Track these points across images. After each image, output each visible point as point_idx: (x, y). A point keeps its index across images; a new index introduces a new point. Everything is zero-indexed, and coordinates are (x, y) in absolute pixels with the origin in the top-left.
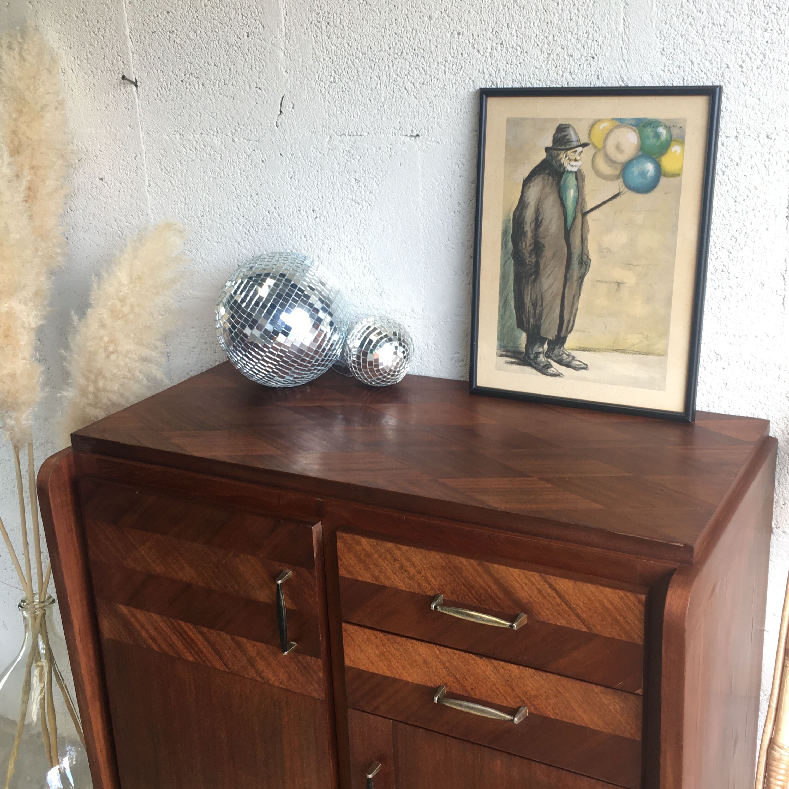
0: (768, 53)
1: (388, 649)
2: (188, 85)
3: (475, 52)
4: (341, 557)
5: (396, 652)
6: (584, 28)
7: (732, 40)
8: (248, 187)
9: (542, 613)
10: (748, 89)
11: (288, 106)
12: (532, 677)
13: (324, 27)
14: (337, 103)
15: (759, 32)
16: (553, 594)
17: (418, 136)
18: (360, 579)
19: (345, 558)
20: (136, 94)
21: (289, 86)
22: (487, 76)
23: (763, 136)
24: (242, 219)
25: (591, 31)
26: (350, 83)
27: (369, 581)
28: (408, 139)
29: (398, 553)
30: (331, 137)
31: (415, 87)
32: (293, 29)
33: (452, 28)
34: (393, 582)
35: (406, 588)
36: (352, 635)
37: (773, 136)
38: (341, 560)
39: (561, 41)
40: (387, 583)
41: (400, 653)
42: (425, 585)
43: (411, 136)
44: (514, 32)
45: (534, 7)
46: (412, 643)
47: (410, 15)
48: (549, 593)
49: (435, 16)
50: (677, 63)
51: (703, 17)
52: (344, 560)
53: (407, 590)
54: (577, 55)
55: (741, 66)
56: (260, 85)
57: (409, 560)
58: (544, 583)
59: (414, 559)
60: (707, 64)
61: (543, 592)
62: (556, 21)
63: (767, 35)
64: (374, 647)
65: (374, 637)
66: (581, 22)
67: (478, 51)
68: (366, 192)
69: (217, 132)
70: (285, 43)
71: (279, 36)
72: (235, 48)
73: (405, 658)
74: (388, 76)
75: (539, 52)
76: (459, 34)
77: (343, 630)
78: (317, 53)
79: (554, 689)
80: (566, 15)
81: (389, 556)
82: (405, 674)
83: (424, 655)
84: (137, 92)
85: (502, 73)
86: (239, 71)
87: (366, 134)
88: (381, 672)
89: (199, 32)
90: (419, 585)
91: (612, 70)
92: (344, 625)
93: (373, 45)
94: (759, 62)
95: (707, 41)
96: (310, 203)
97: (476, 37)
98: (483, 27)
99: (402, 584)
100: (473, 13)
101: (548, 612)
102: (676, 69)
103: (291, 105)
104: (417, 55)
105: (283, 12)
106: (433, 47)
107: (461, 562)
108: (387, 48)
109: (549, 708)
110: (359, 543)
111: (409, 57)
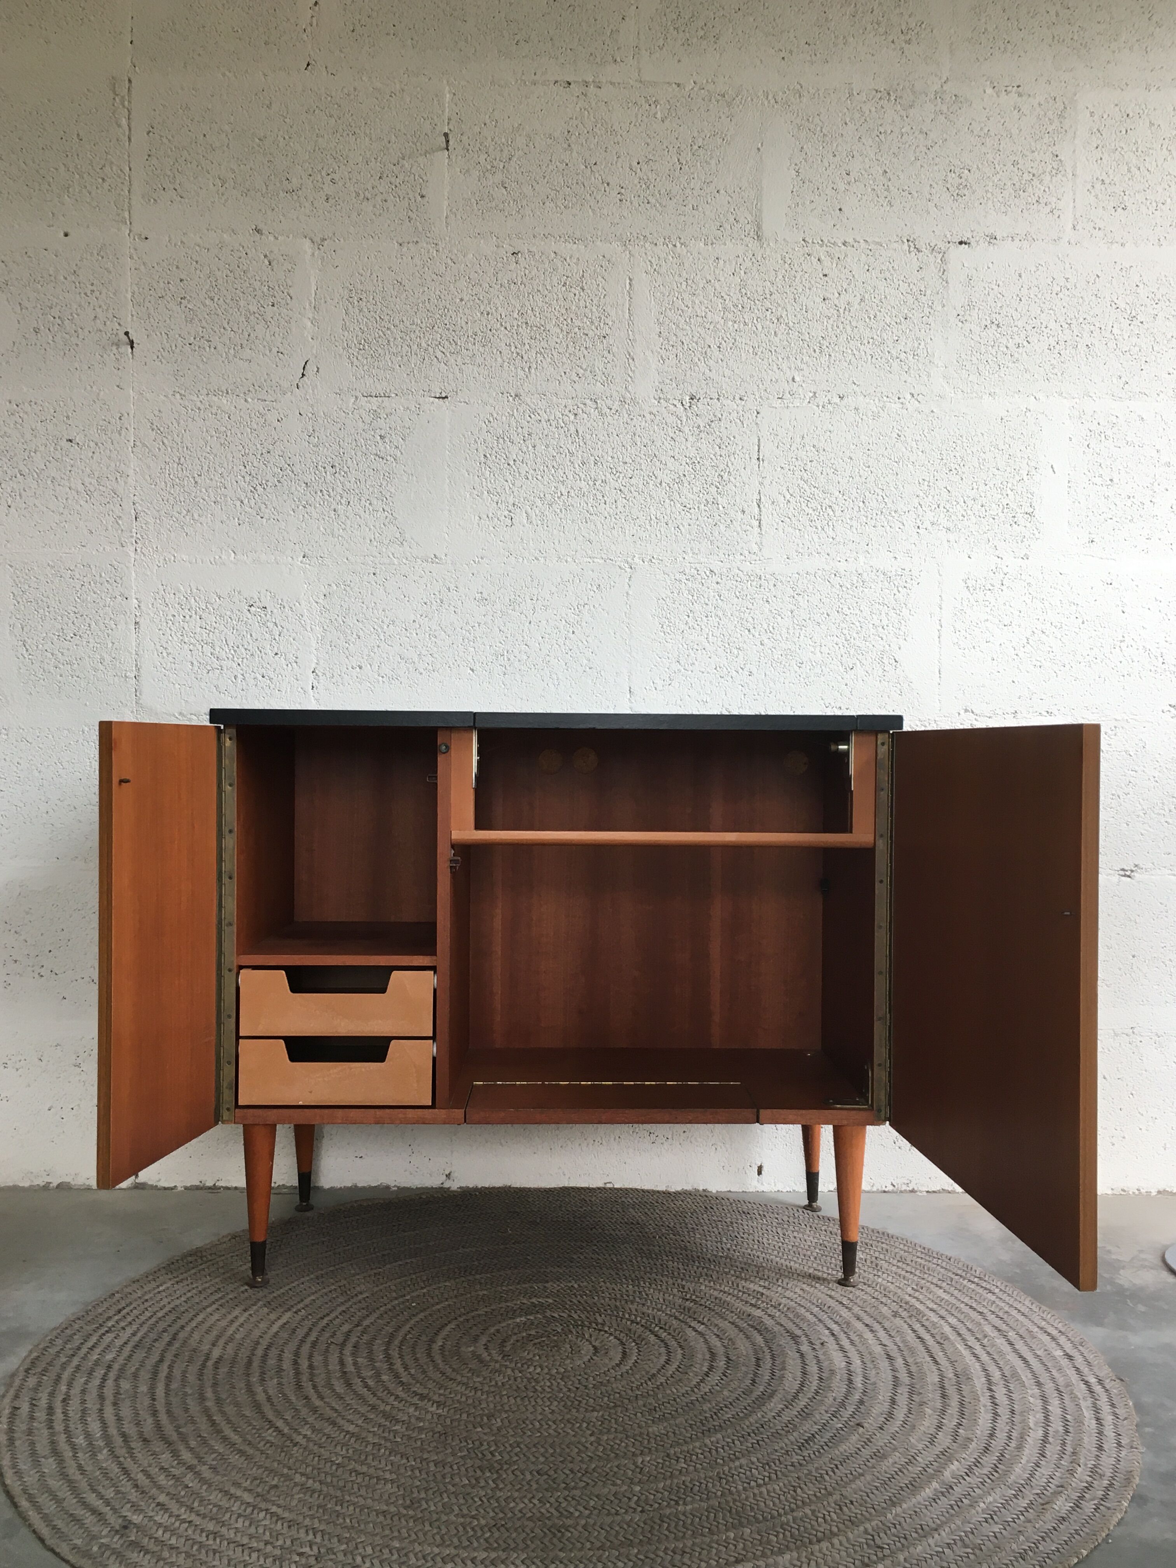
0: (738, 338)
2: (197, 348)
3: (503, 329)
6: (597, 315)
7: (711, 327)
8: (259, 446)
10: (725, 363)
11: (311, 369)
13: (356, 303)
14: (366, 367)
15: (730, 323)
17: (446, 397)
20: (130, 356)
21: (314, 352)
22: (513, 348)
23: (737, 397)
24: (248, 478)
25: (603, 317)
26: (380, 351)
28: (437, 400)
30: (356, 398)
31: (446, 356)
32: (323, 301)
33: (482, 308)
37: (745, 398)
39: (577, 323)
43: (439, 398)
44: (538, 315)
45: (555, 296)
47: (442, 297)
49: (466, 298)
50: (671, 343)
51: (690, 310)
54: (591, 334)
55: (719, 347)
56: (281, 350)
60: (694, 344)
62: (574, 308)
63: (736, 326)
66: (594, 310)
67: (506, 328)
68: (391, 447)
69: (227, 393)
70: (314, 313)
71: (308, 307)
72: (257, 315)
74: (419, 345)
75: (559, 331)
76: (488, 314)
78: (348, 324)
80: (582, 303)
84: (132, 353)
85: (527, 346)
86: (260, 337)
87: (393, 395)
89: (216, 300)
91: (620, 346)
93: (405, 319)
94: (731, 345)
95: (693, 328)
96: (330, 460)
97: (503, 316)
98: (510, 309)
100: (501, 298)
102: (671, 348)
103: (316, 369)
104: (448, 329)
105: (314, 288)
106: (463, 323)
108: (419, 322)
111: (440, 331)
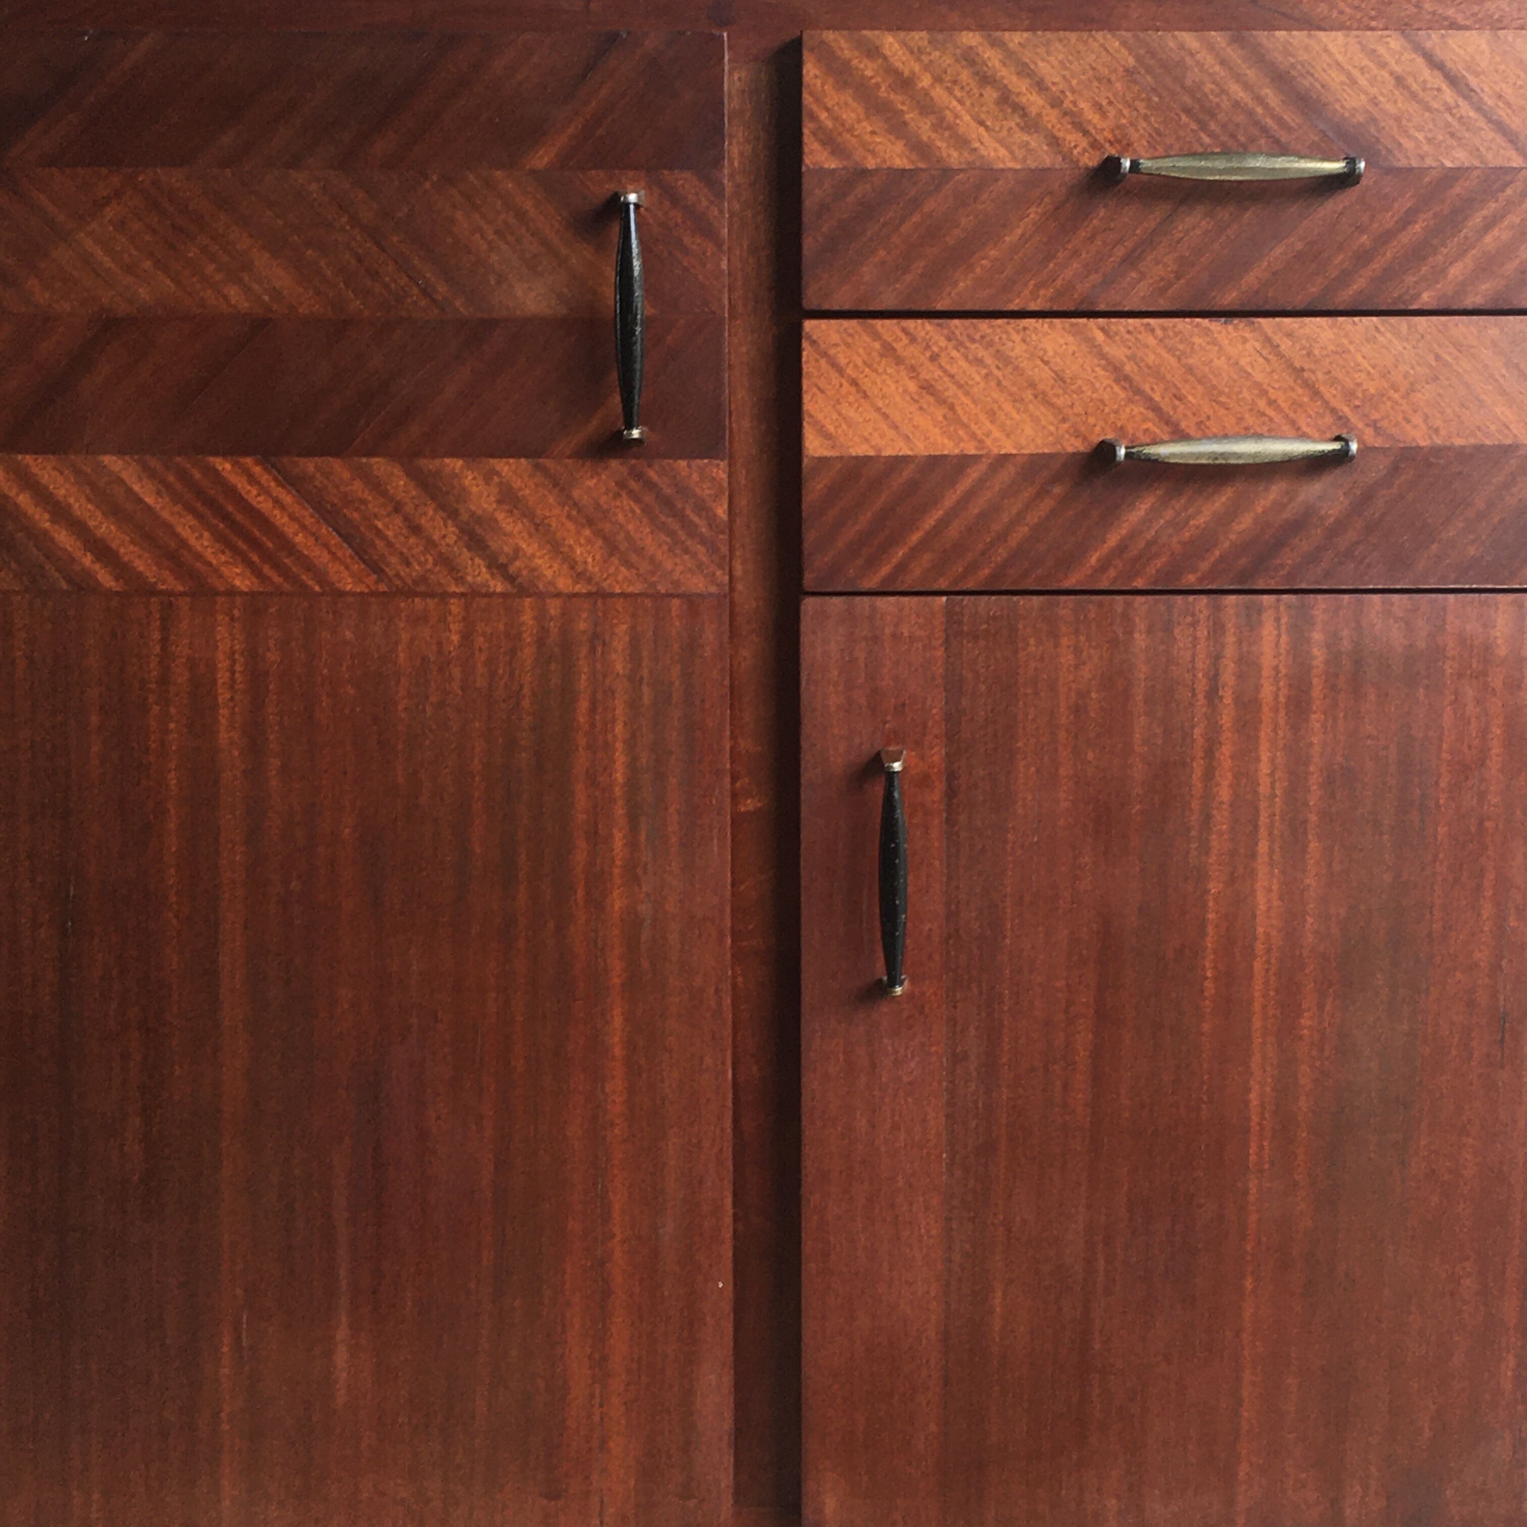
1: (948, 367)
4: (814, 107)
5: (972, 371)
9: (1404, 141)
12: (1371, 340)
16: (1435, 80)
18: (871, 163)
19: (827, 110)
27: (899, 163)
29: (992, 57)
34: (975, 150)
35: (1014, 158)
36: (832, 352)
38: (813, 117)
40: (954, 158)
41: (984, 371)
42: (1072, 138)
46: (1025, 329)
48: (1425, 81)
52: (823, 116)
53: (1018, 167)
57: (1025, 71)
58: (1414, 56)
59: (1043, 68)
61: (1410, 80)
64: (903, 373)
65: (905, 340)
73: (999, 384)
77: (805, 344)
79: (1431, 359)
81: (965, 75)
82: (996, 434)
83: (1058, 360)
88: (921, 449)
90: (1054, 142)
92: (809, 325)
99: (1002, 152)
101: (1420, 136)
107: (1182, 46)
109: (1417, 420)
110: (873, 52)
